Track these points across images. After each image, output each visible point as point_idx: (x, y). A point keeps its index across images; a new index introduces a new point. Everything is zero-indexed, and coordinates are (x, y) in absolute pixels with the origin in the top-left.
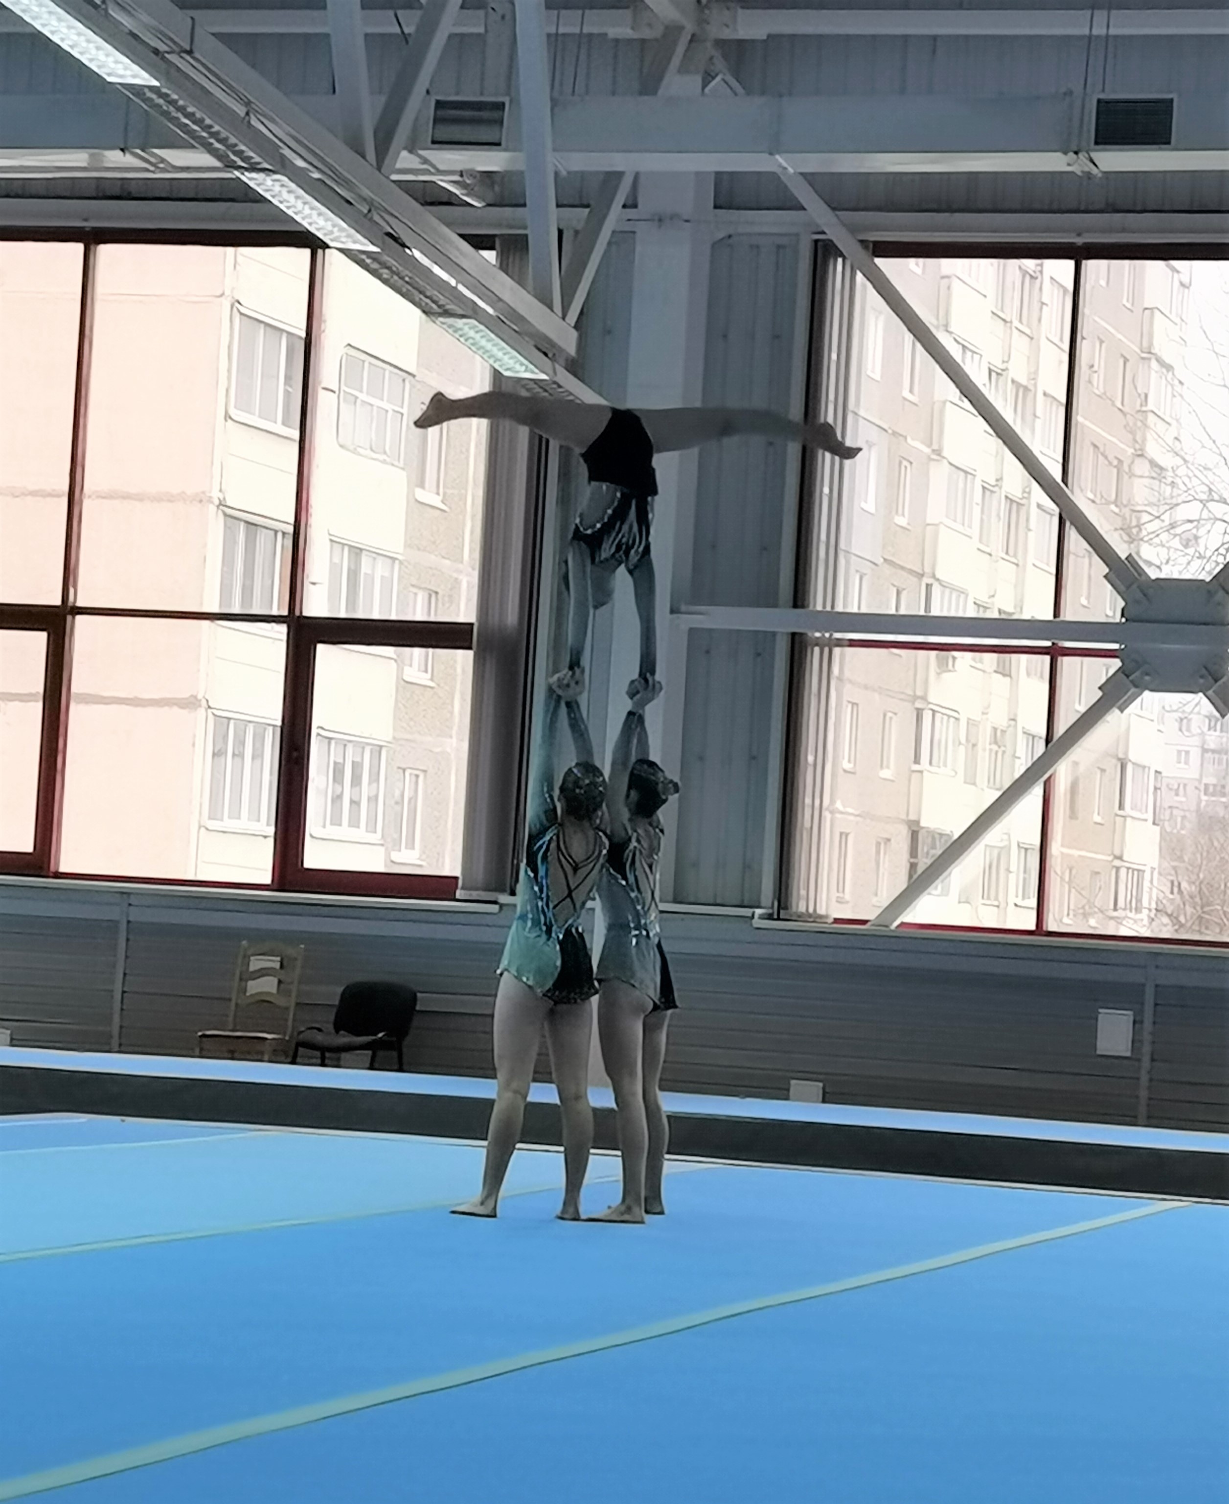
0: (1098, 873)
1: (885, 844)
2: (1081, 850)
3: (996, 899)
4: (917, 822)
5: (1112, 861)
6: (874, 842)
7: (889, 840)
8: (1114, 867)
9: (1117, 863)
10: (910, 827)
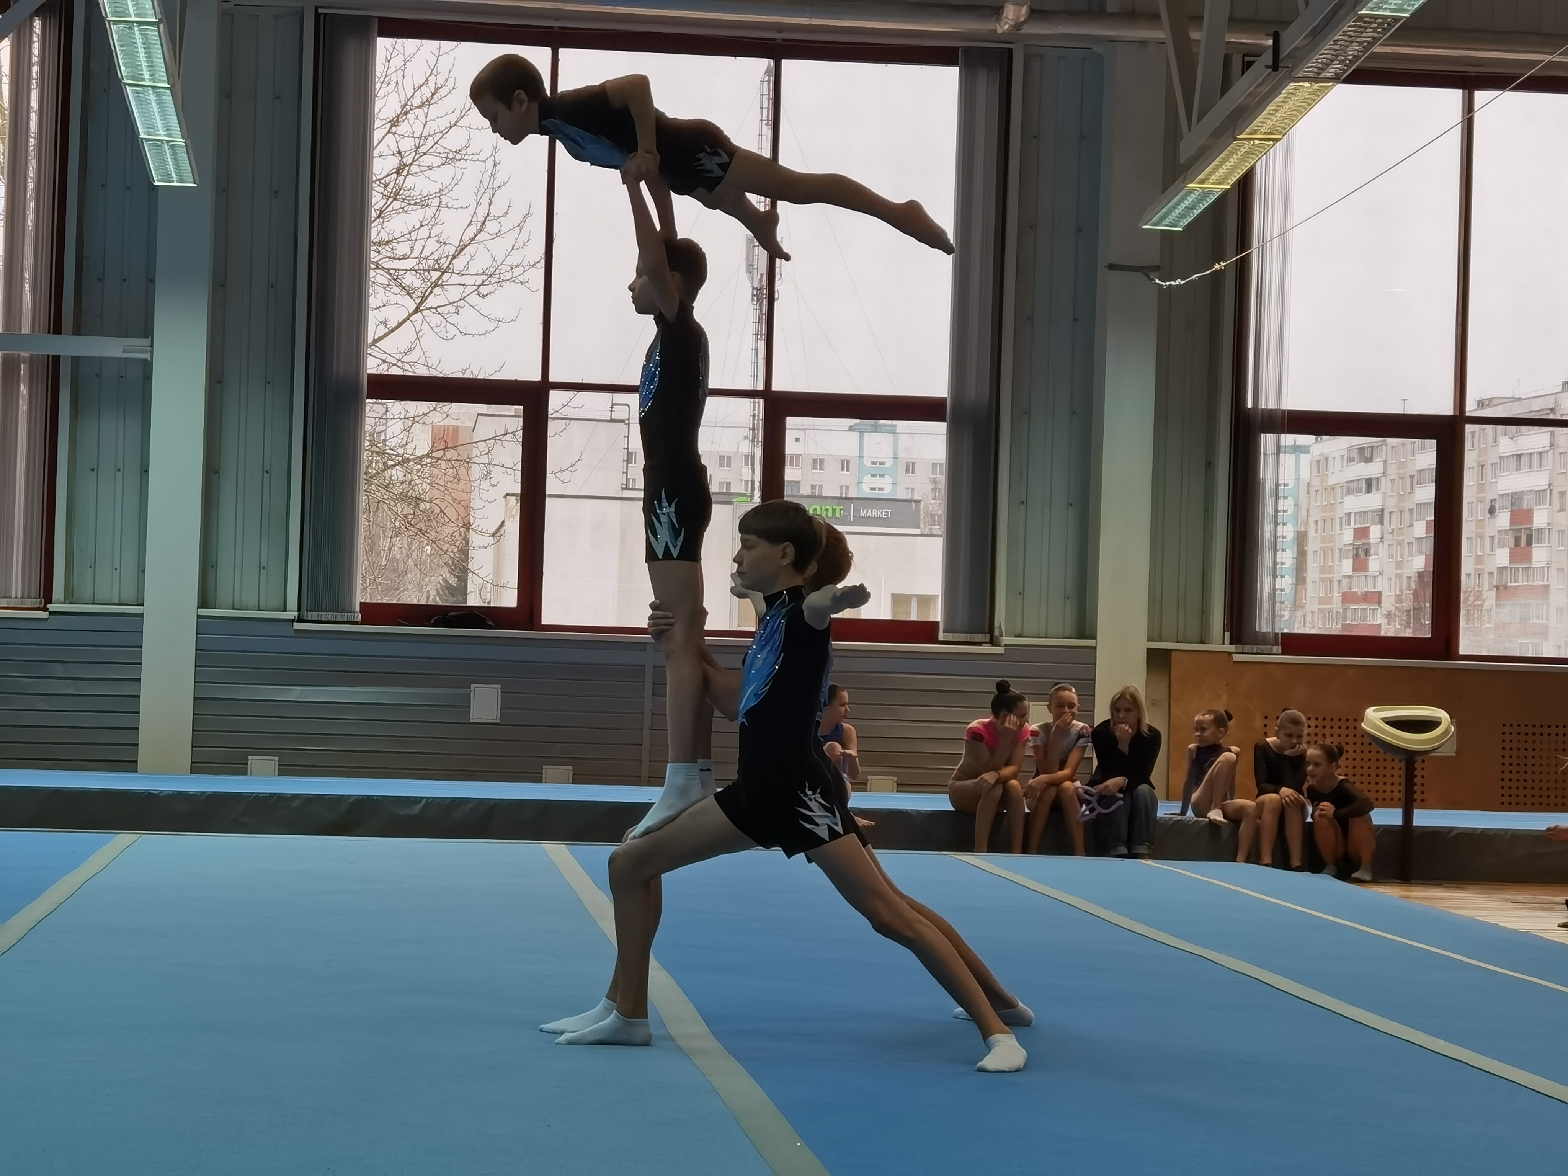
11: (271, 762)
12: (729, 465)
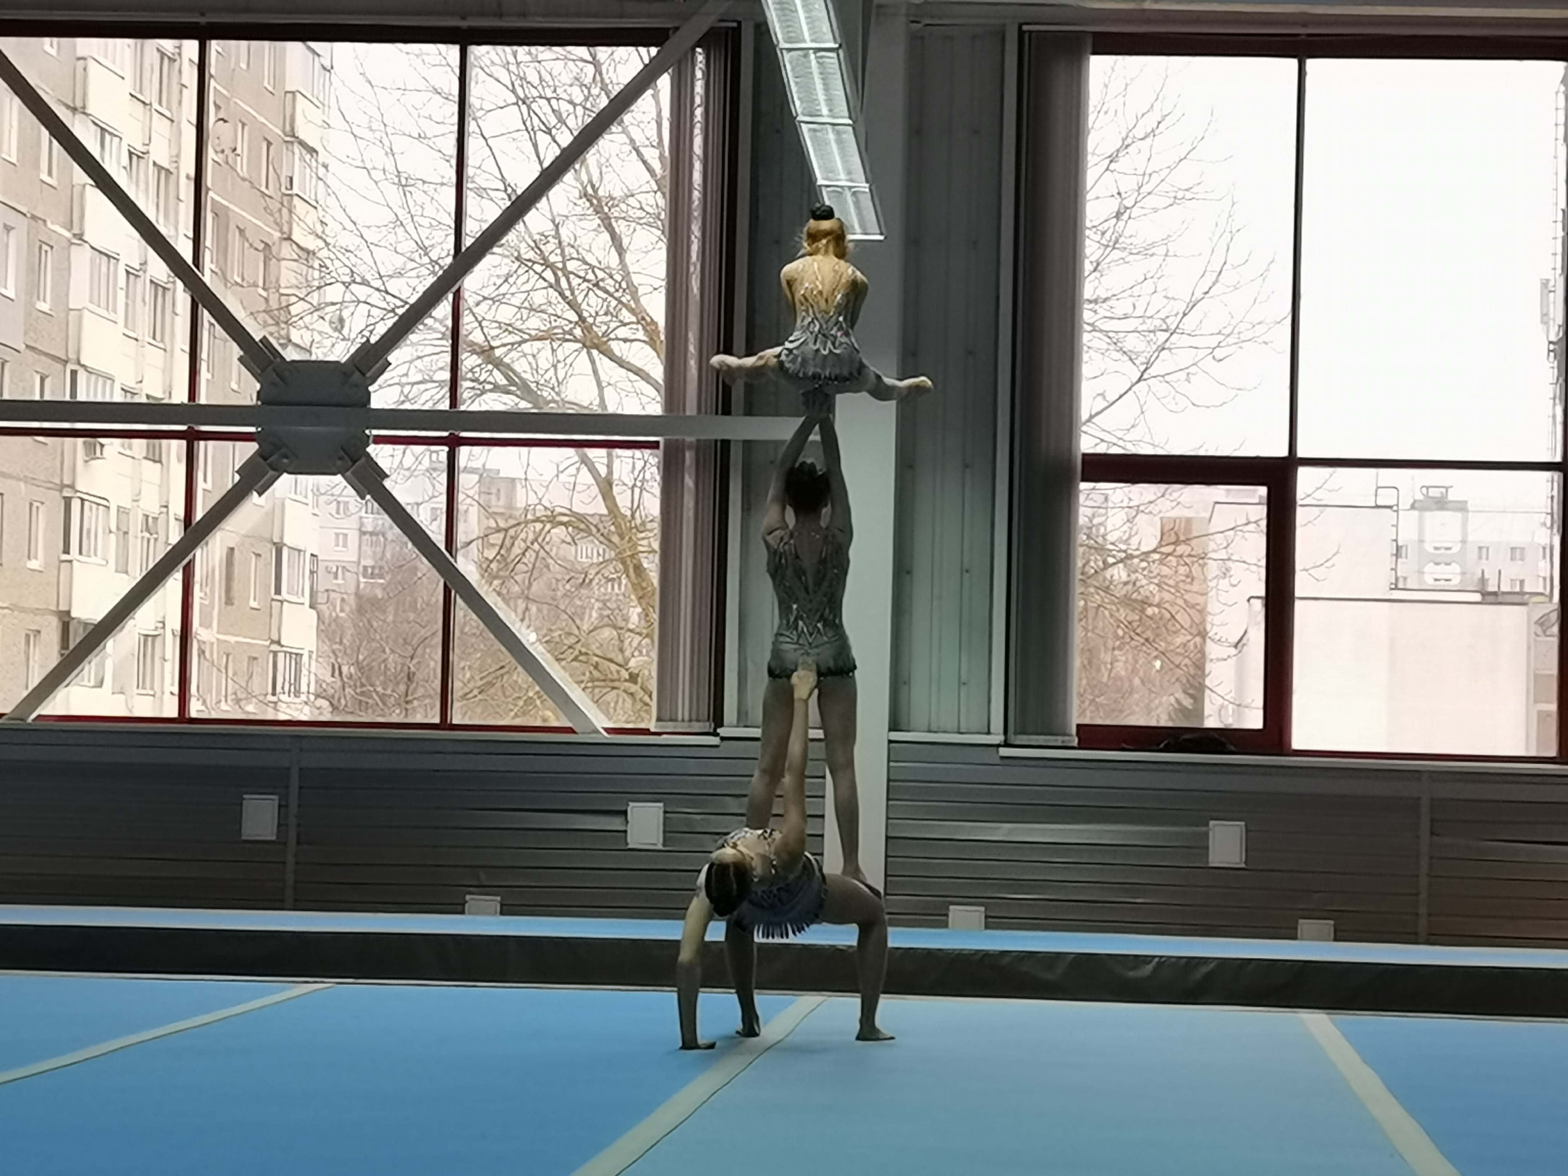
0: (255, 659)
1: (35, 636)
2: (237, 636)
3: (152, 688)
4: (68, 613)
5: (269, 646)
6: (24, 635)
7: (39, 632)
8: (271, 651)
9: (275, 647)
10: (60, 619)
11: (977, 913)
12: (1522, 559)
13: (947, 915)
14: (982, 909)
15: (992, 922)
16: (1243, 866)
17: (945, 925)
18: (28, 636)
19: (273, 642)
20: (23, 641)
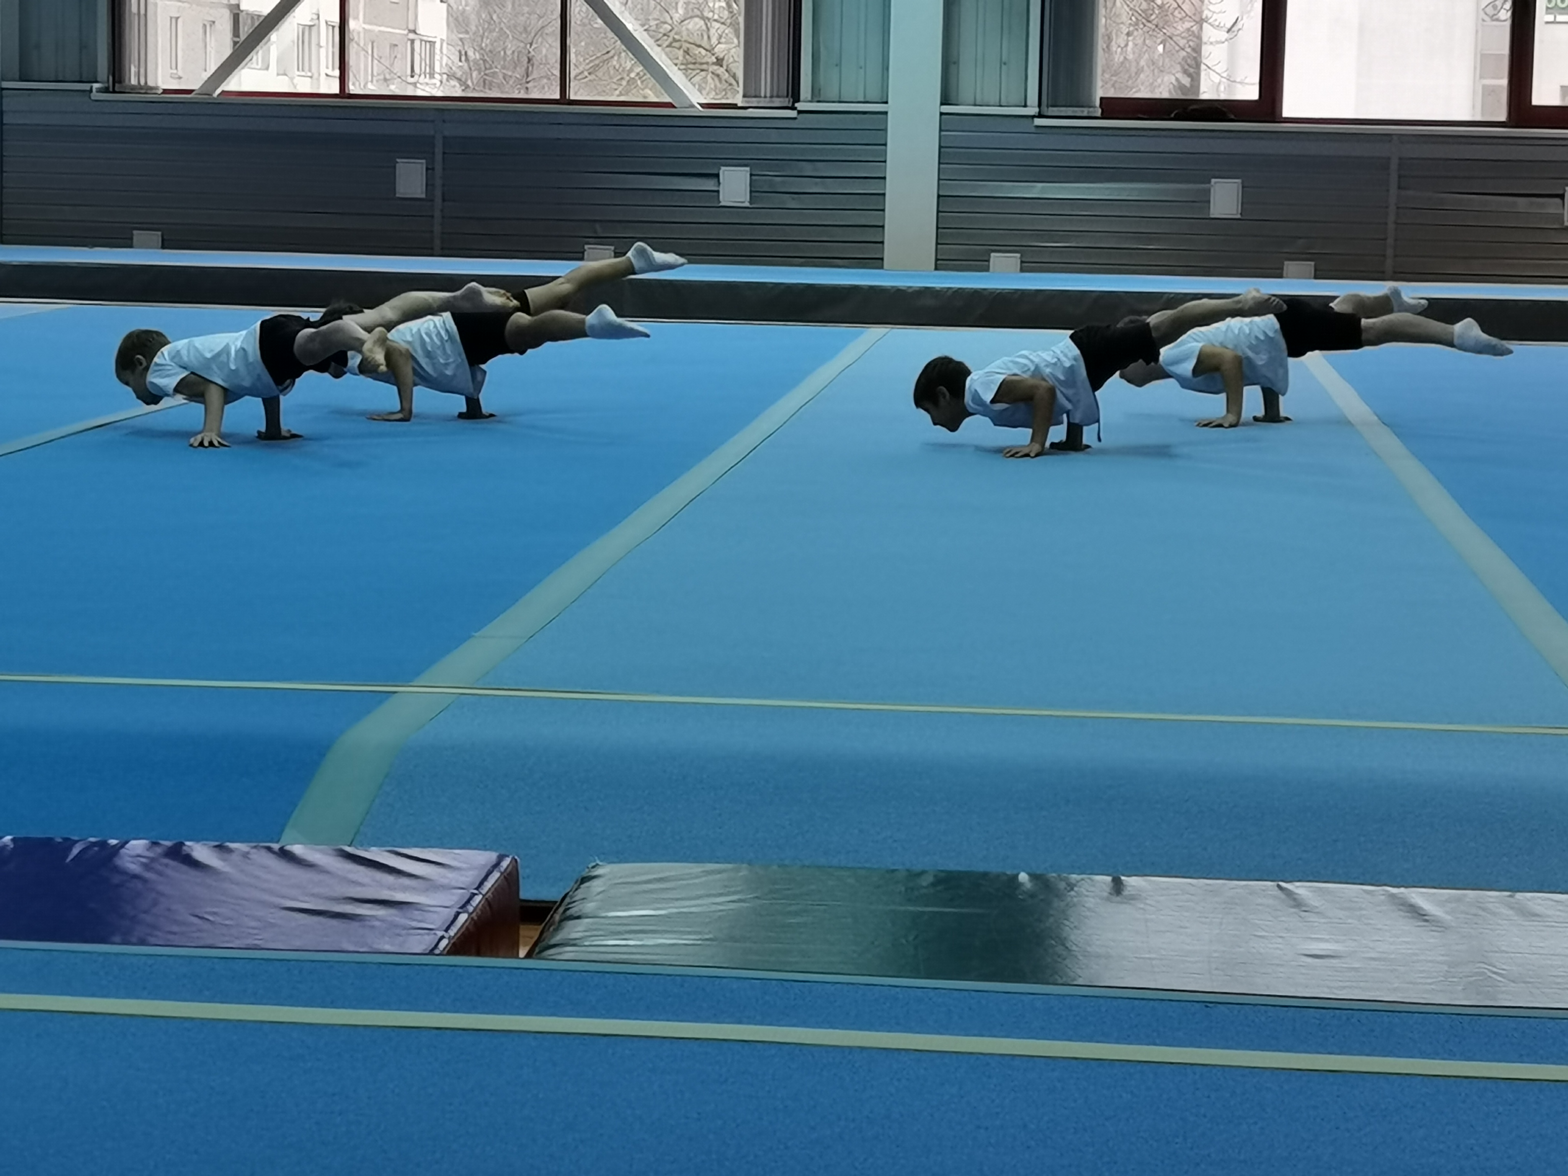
0: (396, 45)
1: (211, 26)
2: (380, 26)
3: (310, 71)
4: (238, 6)
5: (407, 35)
6: (201, 25)
7: (214, 22)
8: (409, 39)
9: (412, 36)
10: (231, 11)
11: (1013, 259)
13: (988, 261)
14: (1018, 255)
15: (1026, 267)
16: (1239, 216)
17: (987, 269)
18: (205, 26)
19: (410, 31)
20: (201, 31)
